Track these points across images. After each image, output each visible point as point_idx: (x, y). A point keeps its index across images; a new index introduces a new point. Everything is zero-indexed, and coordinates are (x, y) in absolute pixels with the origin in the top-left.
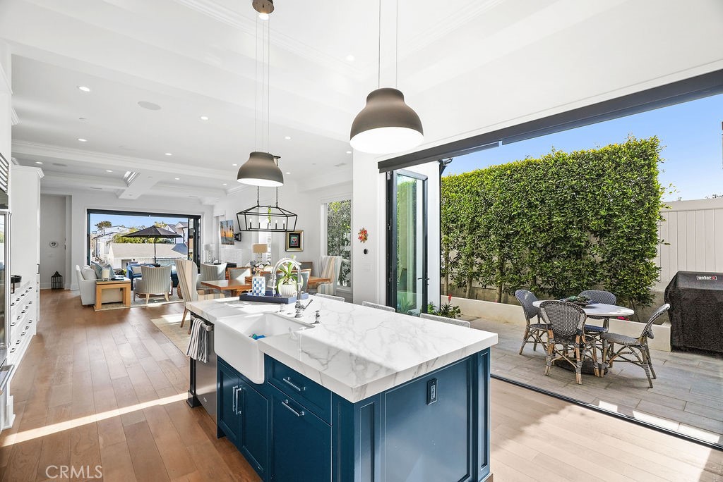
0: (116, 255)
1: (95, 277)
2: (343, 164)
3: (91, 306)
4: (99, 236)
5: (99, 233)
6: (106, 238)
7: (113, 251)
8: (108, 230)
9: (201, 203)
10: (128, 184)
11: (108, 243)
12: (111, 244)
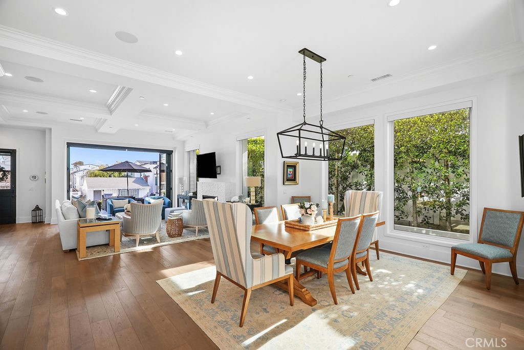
0: (89, 187)
1: (78, 216)
2: (388, 75)
3: (73, 251)
4: (75, 172)
5: (75, 170)
6: (81, 174)
7: (87, 183)
8: (82, 168)
9: (174, 138)
10: (111, 112)
11: (82, 177)
12: (85, 178)
